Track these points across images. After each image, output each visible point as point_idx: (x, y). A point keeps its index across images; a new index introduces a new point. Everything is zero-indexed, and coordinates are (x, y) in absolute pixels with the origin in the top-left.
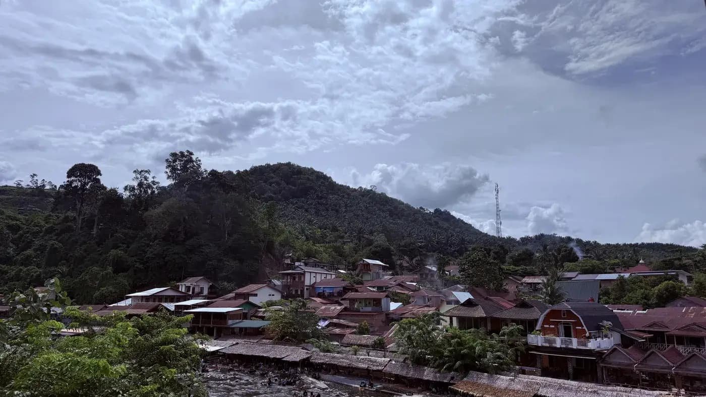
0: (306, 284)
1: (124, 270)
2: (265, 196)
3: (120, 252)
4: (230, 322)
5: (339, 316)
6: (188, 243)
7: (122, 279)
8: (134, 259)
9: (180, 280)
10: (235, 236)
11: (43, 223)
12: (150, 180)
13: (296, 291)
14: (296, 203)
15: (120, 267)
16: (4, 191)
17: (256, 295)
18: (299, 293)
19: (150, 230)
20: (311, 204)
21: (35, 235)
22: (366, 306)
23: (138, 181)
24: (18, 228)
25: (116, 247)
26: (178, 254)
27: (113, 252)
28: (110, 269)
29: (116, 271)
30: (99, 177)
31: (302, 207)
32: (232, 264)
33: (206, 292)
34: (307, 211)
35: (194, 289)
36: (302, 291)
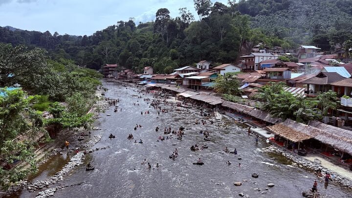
0: (255, 63)
1: (177, 58)
2: (262, 11)
3: (174, 50)
4: (203, 83)
5: (256, 82)
6: (202, 44)
7: (175, 63)
8: (180, 53)
9: (197, 62)
10: (225, 38)
11: (152, 38)
12: (187, 13)
13: (250, 67)
14: (281, 13)
15: (174, 57)
16: (148, 24)
17: (225, 70)
18: (252, 68)
19: (187, 38)
20: (291, 12)
21: (150, 44)
22: (274, 76)
23: (182, 14)
24: (144, 42)
25: (173, 48)
26: (198, 49)
27: (171, 50)
28: (170, 58)
29: (173, 59)
30: (169, 14)
31: (284, 15)
32: (223, 53)
33: (208, 68)
34: (286, 17)
35: (202, 66)
36: (253, 67)
